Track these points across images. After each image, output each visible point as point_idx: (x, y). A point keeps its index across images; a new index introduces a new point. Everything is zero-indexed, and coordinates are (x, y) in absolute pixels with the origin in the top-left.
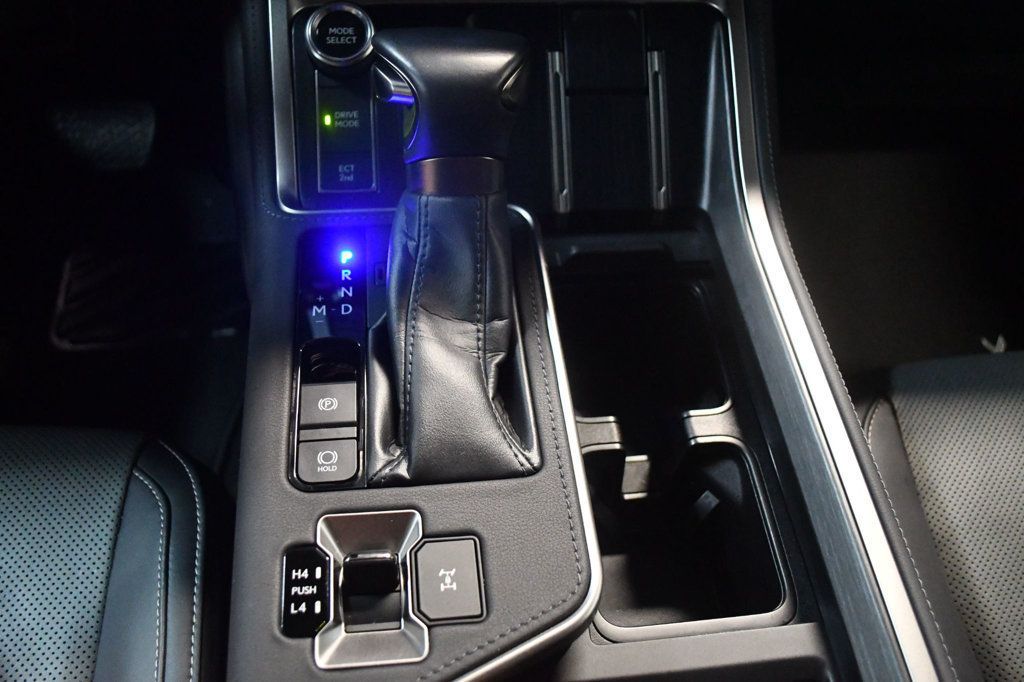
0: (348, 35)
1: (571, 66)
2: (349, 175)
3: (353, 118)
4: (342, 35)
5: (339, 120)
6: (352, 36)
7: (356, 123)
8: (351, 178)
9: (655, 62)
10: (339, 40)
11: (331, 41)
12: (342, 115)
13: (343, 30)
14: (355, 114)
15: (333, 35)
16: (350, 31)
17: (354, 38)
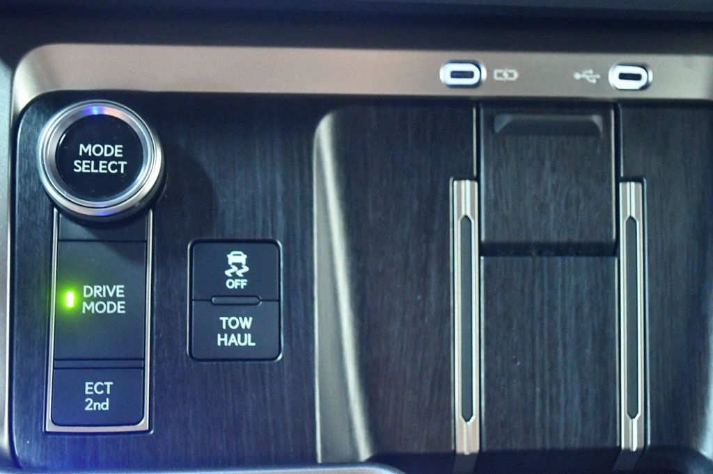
0: (113, 158)
1: (491, 205)
2: (100, 399)
3: (115, 299)
4: (103, 158)
5: (88, 301)
6: (118, 159)
7: (119, 308)
8: (104, 406)
9: (631, 198)
10: (97, 167)
11: (81, 167)
12: (97, 291)
13: (104, 151)
14: (118, 290)
15: (85, 156)
16: (117, 150)
17: (123, 163)
